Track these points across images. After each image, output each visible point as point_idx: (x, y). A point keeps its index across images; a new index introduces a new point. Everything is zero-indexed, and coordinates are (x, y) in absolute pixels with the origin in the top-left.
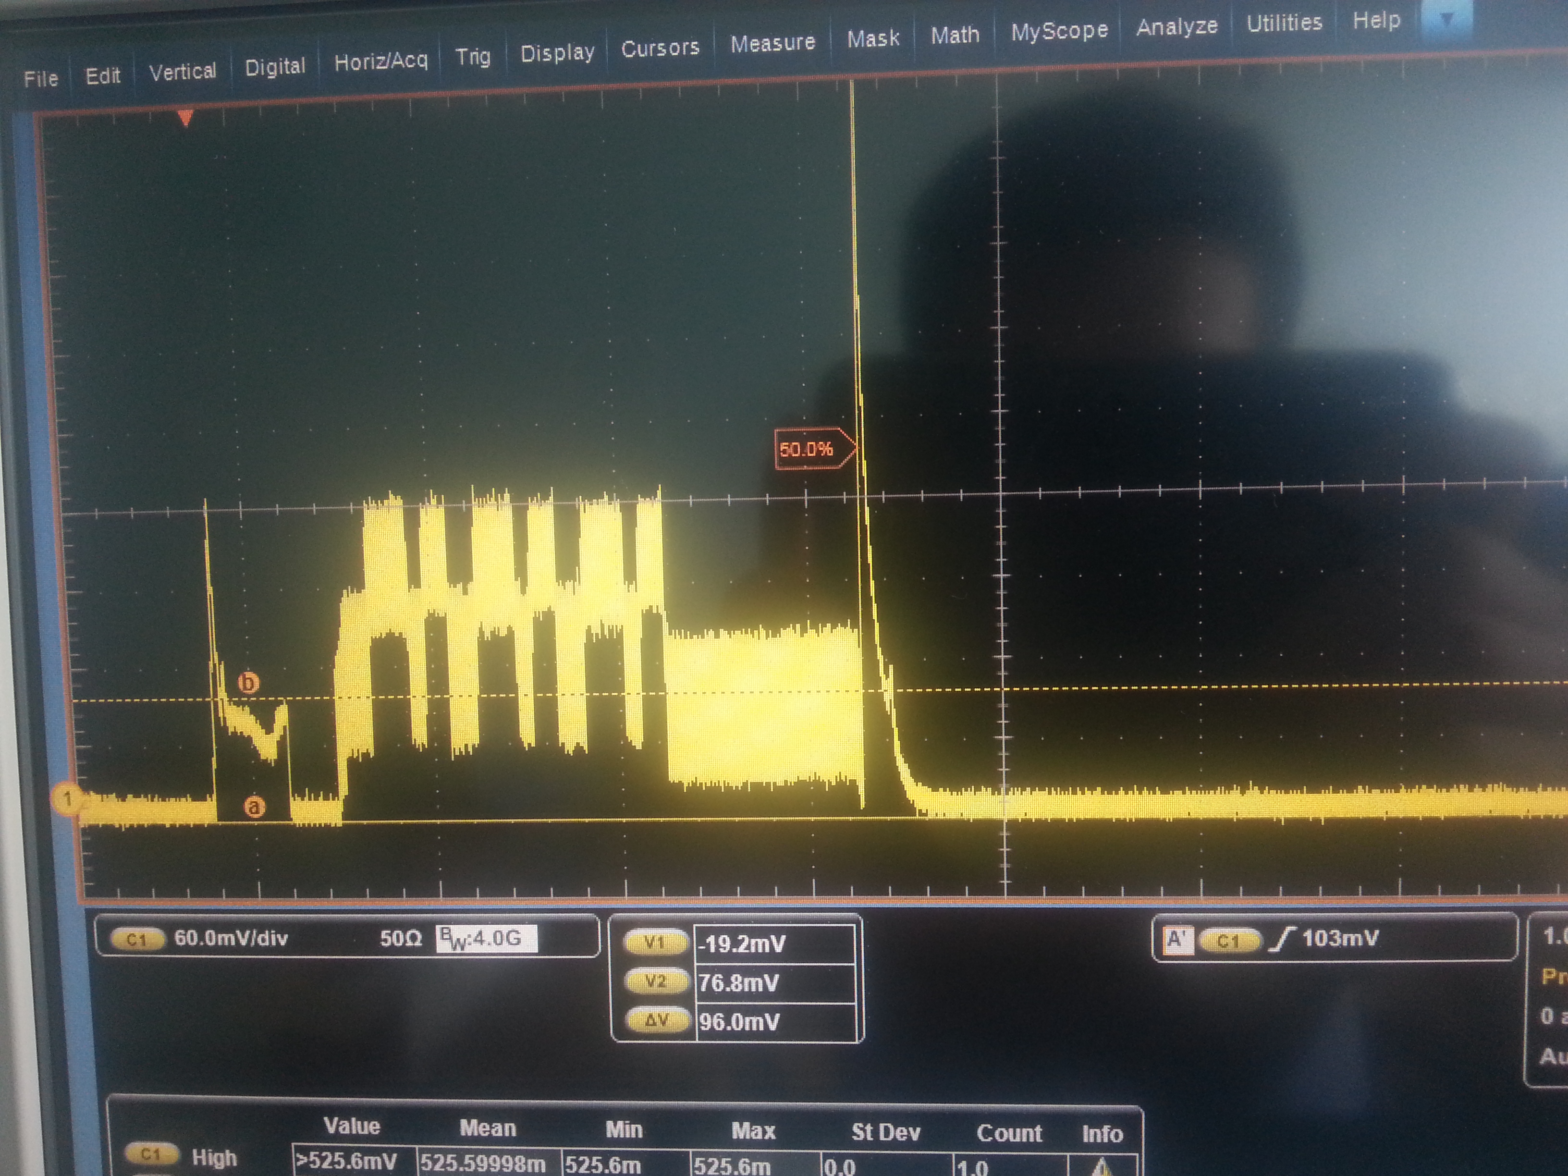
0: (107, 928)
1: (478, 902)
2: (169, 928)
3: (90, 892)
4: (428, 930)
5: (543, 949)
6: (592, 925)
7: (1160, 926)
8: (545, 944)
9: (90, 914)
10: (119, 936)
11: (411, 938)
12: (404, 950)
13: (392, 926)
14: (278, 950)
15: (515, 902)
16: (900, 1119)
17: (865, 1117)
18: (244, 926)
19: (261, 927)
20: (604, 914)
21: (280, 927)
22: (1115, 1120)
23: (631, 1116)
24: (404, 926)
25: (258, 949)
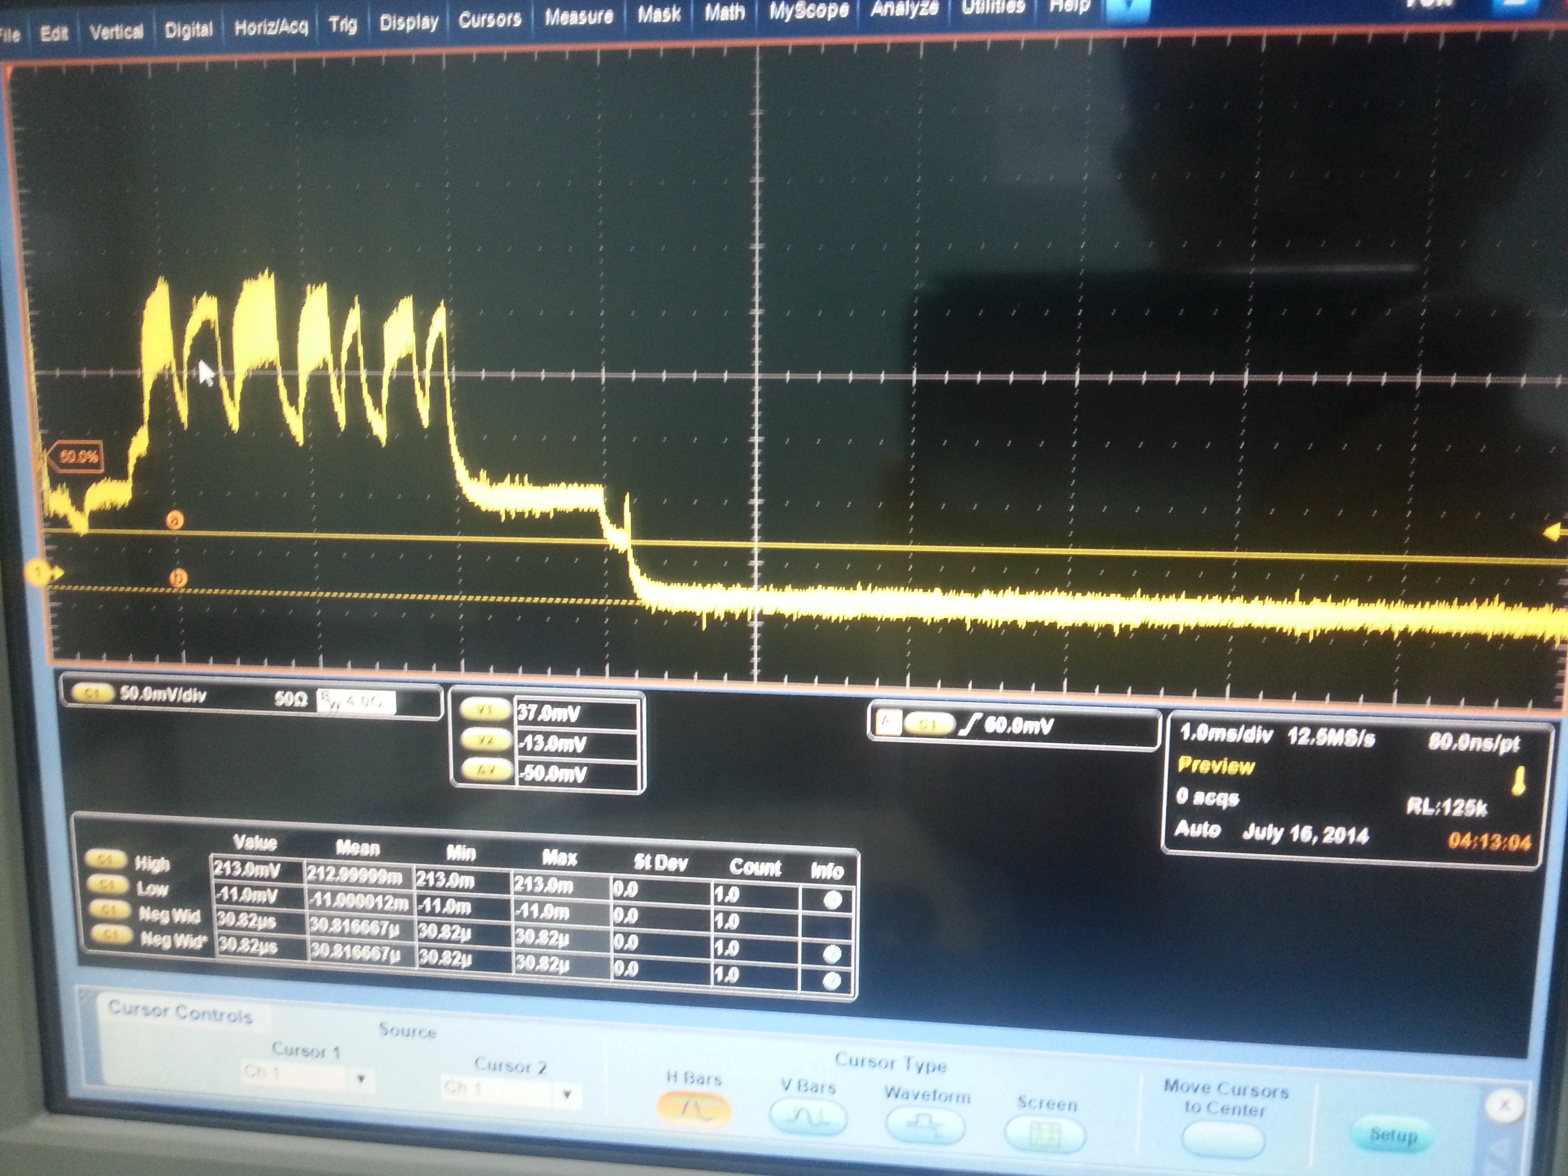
0: (70, 684)
1: (348, 672)
2: (117, 685)
3: (58, 655)
4: (311, 693)
5: (399, 712)
6: (436, 695)
7: (875, 710)
8: (402, 709)
9: (58, 673)
10: (79, 690)
11: (300, 699)
12: (292, 708)
13: (285, 689)
14: (197, 704)
15: (377, 673)
16: (672, 852)
17: (645, 850)
18: (173, 685)
19: (186, 686)
20: (446, 686)
21: (201, 687)
22: (838, 860)
23: (468, 842)
24: (295, 690)
25: (182, 704)
